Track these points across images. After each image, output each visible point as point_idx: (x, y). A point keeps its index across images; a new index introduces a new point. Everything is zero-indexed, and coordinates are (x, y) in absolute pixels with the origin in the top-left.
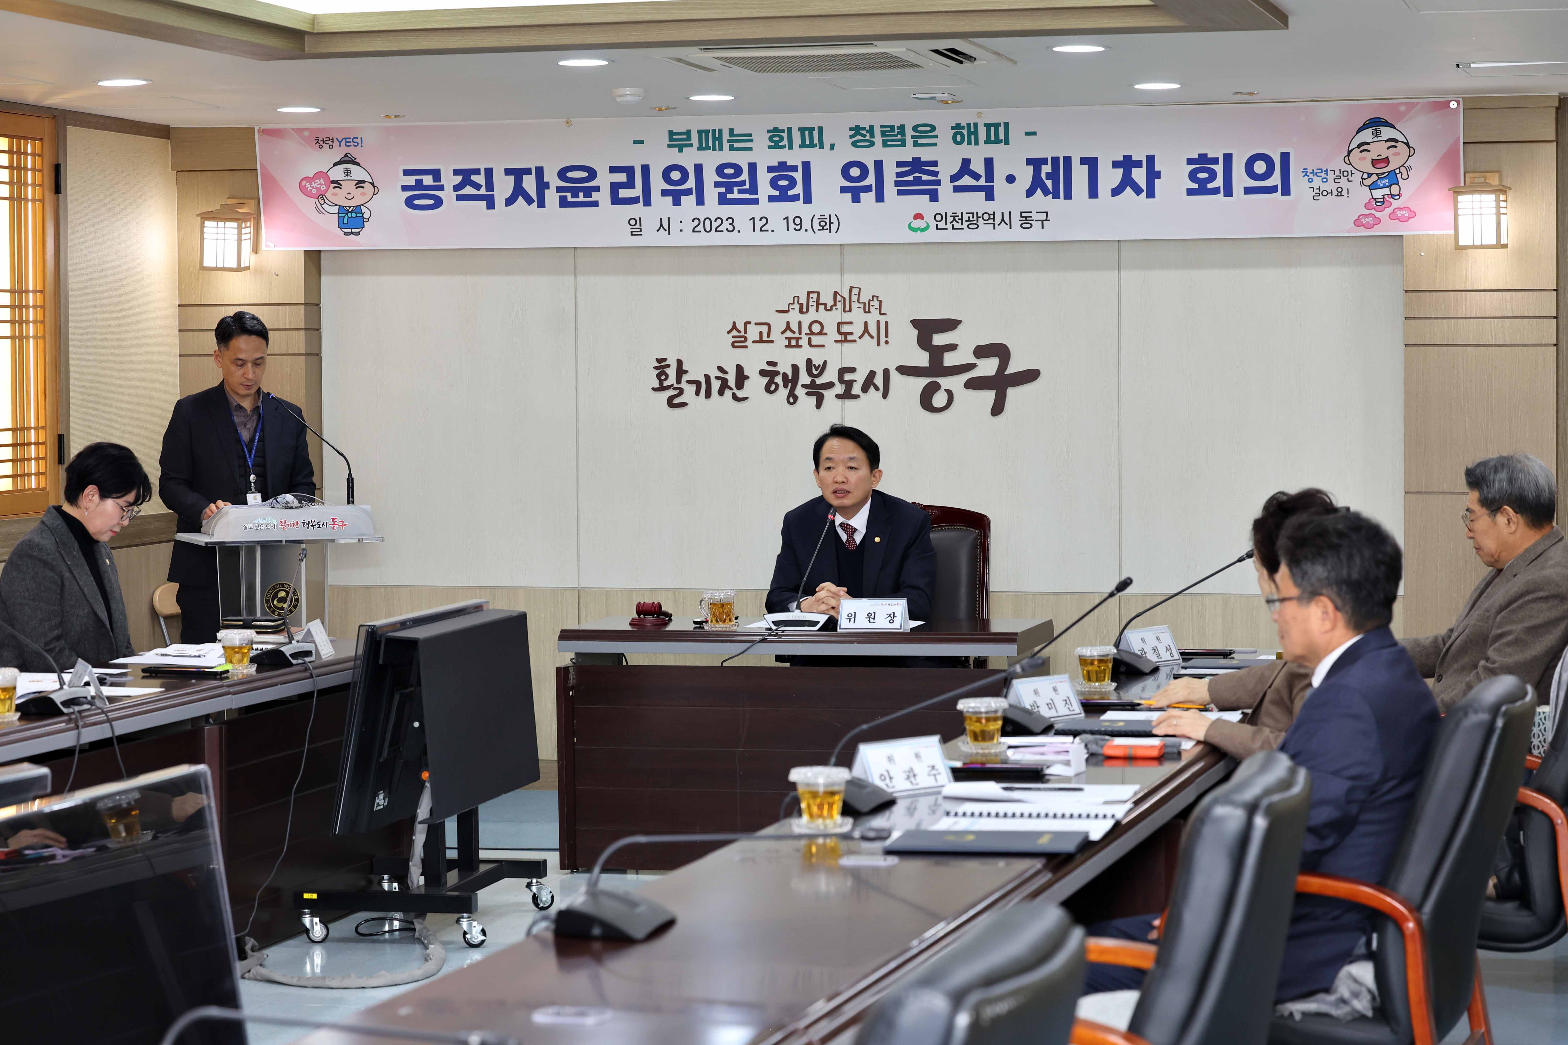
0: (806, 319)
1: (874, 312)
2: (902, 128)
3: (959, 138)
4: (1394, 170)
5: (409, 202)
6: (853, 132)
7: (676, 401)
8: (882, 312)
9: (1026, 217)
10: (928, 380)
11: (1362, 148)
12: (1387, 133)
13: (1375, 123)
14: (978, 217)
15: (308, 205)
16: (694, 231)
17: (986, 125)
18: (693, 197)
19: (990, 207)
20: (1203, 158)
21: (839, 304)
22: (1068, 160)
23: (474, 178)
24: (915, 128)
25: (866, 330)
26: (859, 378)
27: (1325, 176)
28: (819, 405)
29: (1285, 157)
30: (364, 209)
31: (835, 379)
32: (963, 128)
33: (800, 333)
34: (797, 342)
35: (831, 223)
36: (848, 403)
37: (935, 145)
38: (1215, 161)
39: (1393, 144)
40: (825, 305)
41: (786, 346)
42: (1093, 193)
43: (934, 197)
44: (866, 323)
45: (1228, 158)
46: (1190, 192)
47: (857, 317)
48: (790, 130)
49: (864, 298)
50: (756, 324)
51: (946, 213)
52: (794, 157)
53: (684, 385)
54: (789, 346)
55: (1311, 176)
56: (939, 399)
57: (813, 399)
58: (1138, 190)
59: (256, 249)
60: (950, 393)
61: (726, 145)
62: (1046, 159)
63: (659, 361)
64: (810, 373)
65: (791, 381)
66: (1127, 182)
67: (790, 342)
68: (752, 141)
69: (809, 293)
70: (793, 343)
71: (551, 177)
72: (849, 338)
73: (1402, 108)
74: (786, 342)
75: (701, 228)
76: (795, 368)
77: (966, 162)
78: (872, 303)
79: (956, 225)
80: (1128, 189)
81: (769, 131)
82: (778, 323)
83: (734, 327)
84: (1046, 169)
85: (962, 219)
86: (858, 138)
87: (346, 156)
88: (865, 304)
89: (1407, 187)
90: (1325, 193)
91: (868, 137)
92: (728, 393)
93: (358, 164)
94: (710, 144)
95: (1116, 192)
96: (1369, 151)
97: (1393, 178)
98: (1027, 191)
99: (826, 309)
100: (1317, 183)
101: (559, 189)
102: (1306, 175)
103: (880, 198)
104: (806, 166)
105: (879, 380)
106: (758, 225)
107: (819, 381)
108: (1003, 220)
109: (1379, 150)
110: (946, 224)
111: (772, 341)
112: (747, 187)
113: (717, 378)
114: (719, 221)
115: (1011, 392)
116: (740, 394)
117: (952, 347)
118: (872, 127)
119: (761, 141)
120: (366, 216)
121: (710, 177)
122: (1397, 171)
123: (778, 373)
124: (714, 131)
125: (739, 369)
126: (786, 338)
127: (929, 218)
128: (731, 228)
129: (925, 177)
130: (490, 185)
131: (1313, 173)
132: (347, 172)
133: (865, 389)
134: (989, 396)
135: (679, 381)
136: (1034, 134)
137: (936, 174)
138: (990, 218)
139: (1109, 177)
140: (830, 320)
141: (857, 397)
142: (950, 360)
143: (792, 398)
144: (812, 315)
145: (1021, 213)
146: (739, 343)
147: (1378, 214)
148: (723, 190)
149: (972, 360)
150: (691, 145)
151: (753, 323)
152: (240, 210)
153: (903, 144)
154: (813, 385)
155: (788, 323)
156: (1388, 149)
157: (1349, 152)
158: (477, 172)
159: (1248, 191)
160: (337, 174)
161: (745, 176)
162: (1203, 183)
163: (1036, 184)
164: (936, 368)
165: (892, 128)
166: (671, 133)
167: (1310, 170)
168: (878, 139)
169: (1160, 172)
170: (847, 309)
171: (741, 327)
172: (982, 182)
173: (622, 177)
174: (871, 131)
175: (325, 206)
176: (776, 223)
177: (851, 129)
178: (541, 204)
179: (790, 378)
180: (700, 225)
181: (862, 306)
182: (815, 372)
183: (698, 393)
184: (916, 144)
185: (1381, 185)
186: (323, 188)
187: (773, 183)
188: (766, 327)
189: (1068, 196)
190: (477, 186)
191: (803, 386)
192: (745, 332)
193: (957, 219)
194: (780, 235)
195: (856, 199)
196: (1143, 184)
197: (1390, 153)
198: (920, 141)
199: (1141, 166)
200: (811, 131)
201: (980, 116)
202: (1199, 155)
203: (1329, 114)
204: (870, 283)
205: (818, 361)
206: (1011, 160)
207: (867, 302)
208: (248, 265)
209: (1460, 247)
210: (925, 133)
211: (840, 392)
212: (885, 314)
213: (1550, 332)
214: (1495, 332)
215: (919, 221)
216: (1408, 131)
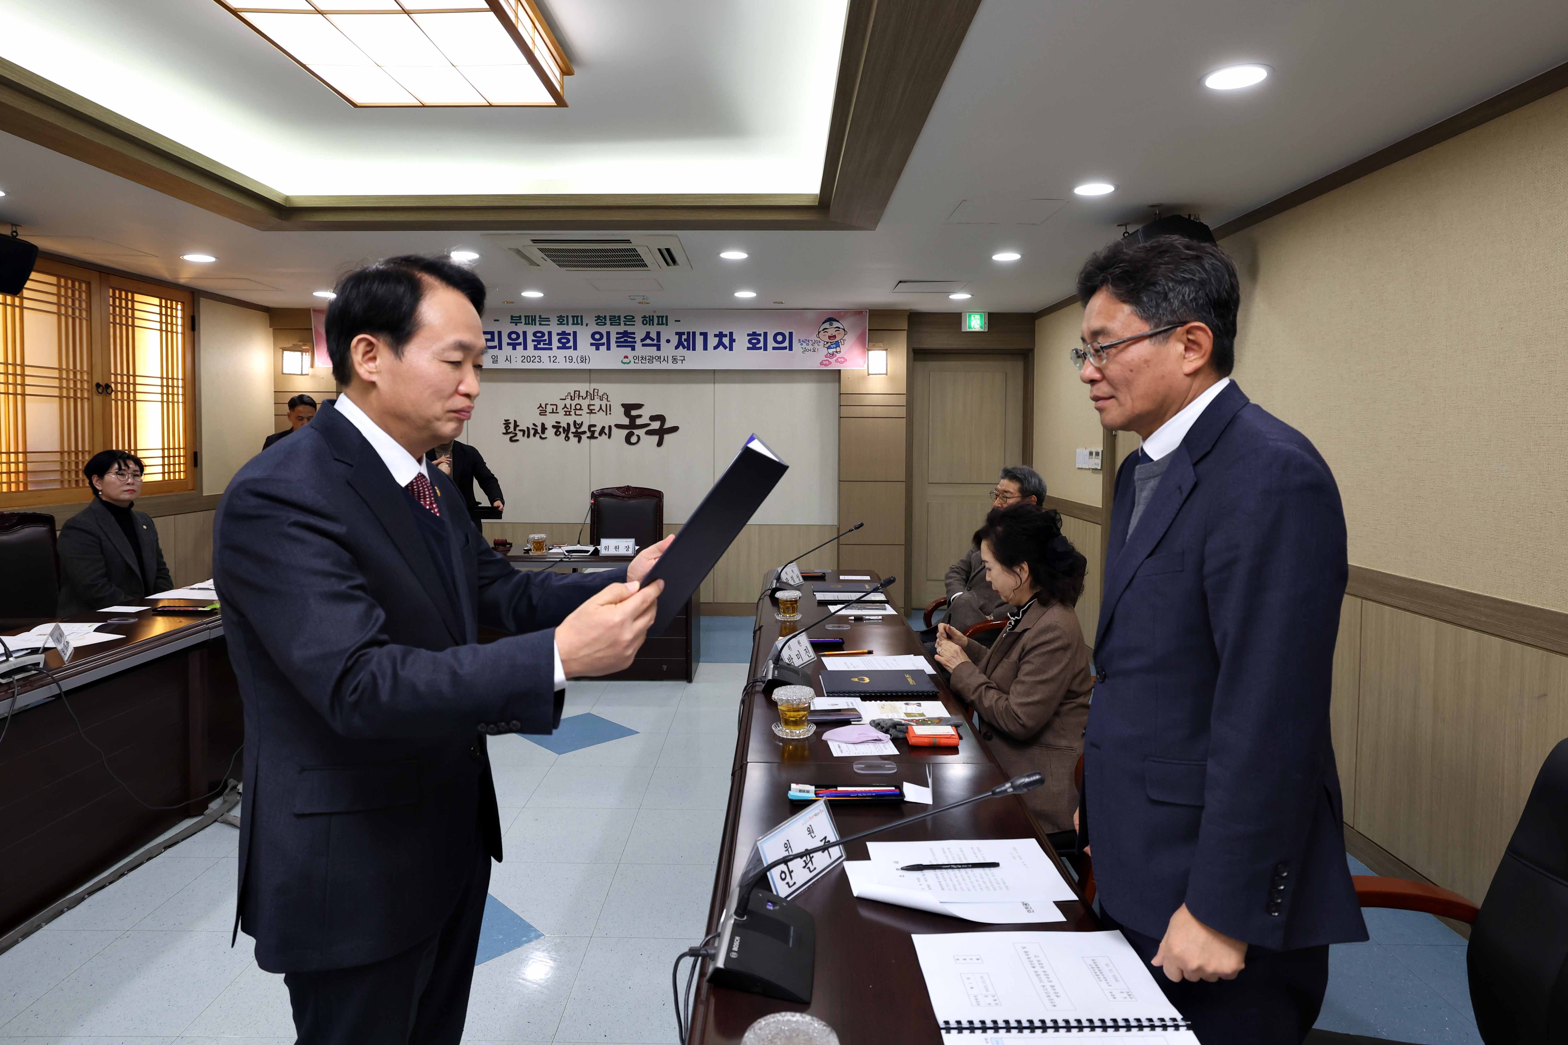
0: (574, 403)
1: (605, 401)
2: (619, 317)
3: (645, 322)
7: (514, 439)
9: (675, 358)
10: (628, 431)
11: (825, 331)
12: (836, 324)
13: (830, 320)
14: (653, 358)
16: (522, 362)
17: (657, 316)
18: (522, 346)
19: (658, 353)
20: (754, 334)
21: (588, 396)
22: (694, 333)
24: (625, 317)
25: (601, 408)
26: (598, 429)
27: (808, 343)
28: (579, 441)
29: (791, 334)
31: (587, 430)
32: (647, 318)
33: (571, 409)
34: (569, 413)
35: (586, 359)
36: (593, 441)
37: (634, 325)
38: (760, 335)
39: (838, 329)
40: (582, 397)
41: (564, 415)
42: (705, 348)
43: (633, 349)
44: (601, 405)
45: (766, 334)
46: (749, 348)
47: (597, 402)
48: (567, 316)
49: (600, 394)
50: (551, 405)
51: (639, 356)
52: (569, 329)
53: (517, 432)
54: (566, 415)
55: (802, 342)
56: (634, 439)
57: (577, 439)
58: (725, 347)
59: (312, 366)
60: (638, 436)
61: (538, 323)
62: (684, 332)
63: (505, 420)
64: (575, 427)
65: (567, 430)
66: (720, 343)
67: (566, 413)
68: (550, 321)
69: (575, 391)
70: (567, 413)
72: (593, 411)
73: (842, 314)
74: (565, 413)
75: (525, 360)
76: (568, 425)
77: (648, 333)
78: (603, 396)
79: (643, 362)
80: (721, 346)
81: (558, 317)
82: (561, 405)
83: (541, 406)
84: (684, 337)
85: (646, 359)
86: (599, 321)
88: (600, 396)
89: (844, 348)
90: (808, 350)
91: (603, 321)
92: (538, 436)
94: (530, 322)
95: (715, 348)
96: (827, 332)
97: (837, 345)
98: (675, 347)
99: (583, 398)
100: (804, 345)
102: (800, 342)
103: (608, 348)
104: (575, 333)
105: (607, 431)
106: (552, 359)
107: (579, 431)
108: (664, 359)
109: (831, 332)
110: (639, 361)
111: (558, 413)
112: (547, 342)
113: (533, 429)
114: (534, 358)
115: (666, 437)
116: (543, 436)
117: (640, 416)
118: (605, 316)
119: (554, 321)
121: (530, 337)
122: (839, 341)
123: (561, 427)
124: (532, 316)
125: (543, 425)
126: (565, 411)
127: (630, 358)
128: (539, 361)
129: (629, 340)
133: (600, 434)
134: (656, 438)
135: (515, 429)
136: (679, 321)
137: (634, 338)
138: (658, 359)
139: (713, 341)
140: (585, 403)
141: (597, 438)
142: (639, 422)
143: (567, 438)
144: (576, 401)
145: (673, 356)
146: (543, 413)
148: (536, 343)
149: (649, 422)
150: (521, 323)
151: (549, 404)
152: (304, 347)
153: (620, 324)
154: (576, 432)
155: (565, 405)
156: (836, 331)
159: (774, 348)
161: (546, 337)
162: (754, 345)
163: (680, 344)
164: (633, 425)
165: (614, 317)
166: (512, 317)
167: (801, 340)
168: (608, 322)
169: (735, 339)
170: (592, 399)
171: (544, 406)
172: (655, 342)
173: (489, 337)
174: (605, 317)
176: (560, 359)
177: (596, 317)
179: (566, 429)
180: (525, 359)
181: (599, 397)
182: (577, 426)
183: (524, 435)
184: (625, 324)
185: (832, 347)
187: (559, 341)
188: (555, 406)
189: (694, 349)
191: (572, 433)
192: (546, 408)
193: (644, 359)
194: (562, 365)
195: (597, 349)
196: (727, 345)
197: (836, 334)
198: (627, 323)
199: (727, 337)
200: (577, 317)
201: (655, 312)
202: (753, 332)
203: (810, 315)
204: (603, 388)
205: (579, 422)
206: (668, 333)
207: (601, 396)
208: (307, 373)
209: (869, 374)
210: (630, 319)
211: (589, 436)
212: (609, 401)
213: (903, 412)
214: (879, 412)
215: (626, 359)
216: (845, 324)
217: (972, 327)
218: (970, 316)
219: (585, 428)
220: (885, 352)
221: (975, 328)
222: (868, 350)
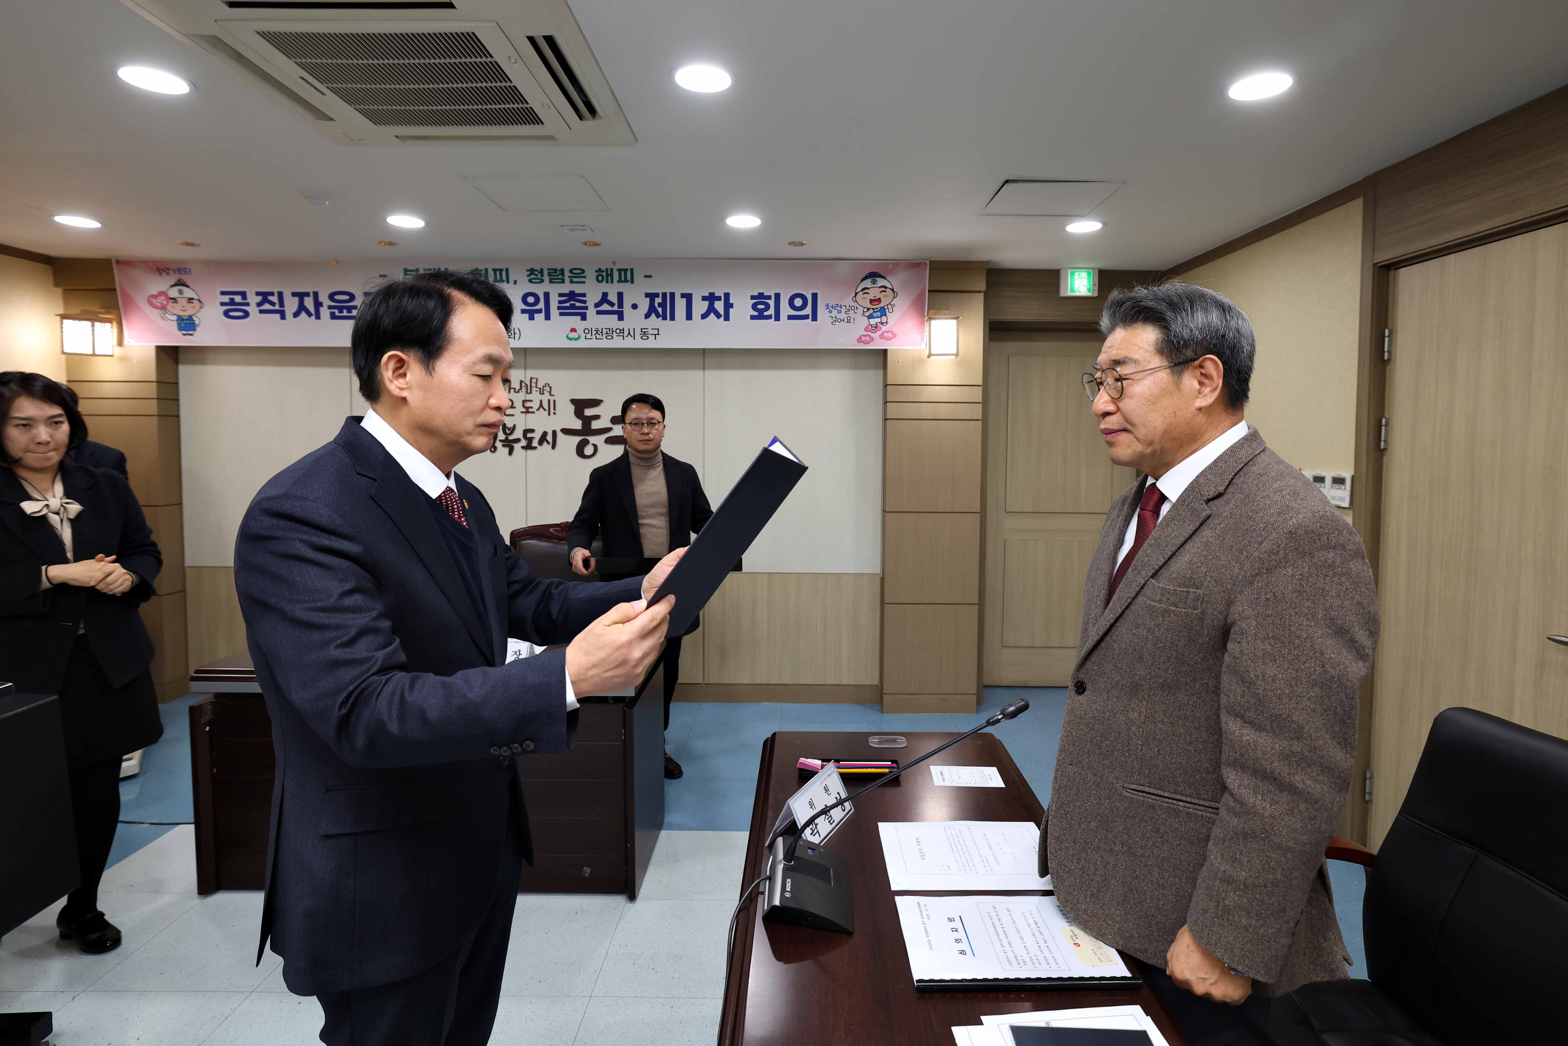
1: (547, 394)
2: (562, 270)
3: (600, 278)
4: (884, 307)
5: (226, 314)
6: (529, 273)
8: (552, 394)
9: (645, 332)
10: (581, 438)
11: (864, 291)
12: (881, 282)
13: (873, 276)
14: (613, 331)
15: (155, 314)
17: (618, 270)
19: (621, 325)
20: (761, 296)
21: (524, 389)
22: (672, 295)
23: (270, 298)
24: (571, 271)
25: (541, 406)
26: (537, 436)
27: (840, 309)
28: (510, 453)
29: (815, 296)
30: (194, 318)
31: (521, 437)
32: (603, 271)
36: (530, 452)
37: (584, 282)
38: (769, 297)
39: (884, 289)
40: (515, 389)
42: (689, 317)
43: (584, 317)
44: (541, 401)
45: (777, 296)
46: (753, 317)
47: (535, 397)
48: (486, 270)
49: (540, 385)
51: (592, 329)
55: (831, 309)
56: (589, 450)
57: (507, 450)
58: (718, 316)
59: (120, 343)
60: (595, 446)
62: (658, 294)
64: (505, 433)
66: (711, 310)
71: (324, 299)
72: (530, 410)
73: (891, 266)
77: (605, 295)
78: (545, 388)
79: (598, 336)
80: (712, 314)
84: (658, 300)
85: (602, 333)
86: (533, 276)
87: (179, 281)
88: (540, 389)
89: (892, 318)
90: (839, 320)
91: (539, 276)
93: (187, 286)
95: (704, 316)
96: (868, 293)
97: (883, 312)
98: (645, 315)
100: (835, 313)
101: (330, 307)
102: (828, 308)
103: (548, 317)
105: (550, 438)
107: (511, 438)
108: (629, 333)
109: (874, 293)
110: (592, 336)
117: (597, 417)
118: (542, 270)
120: (197, 322)
122: (886, 307)
127: (580, 331)
129: (578, 304)
130: (282, 304)
131: (832, 307)
132: (181, 292)
133: (541, 443)
136: (650, 276)
138: (620, 332)
139: (700, 307)
141: (535, 448)
142: (595, 425)
145: (642, 329)
147: (872, 335)
149: (610, 425)
153: (563, 282)
154: (507, 440)
156: (881, 292)
157: (856, 294)
158: (272, 294)
159: (790, 317)
160: (174, 293)
162: (761, 312)
163: (652, 310)
164: (587, 430)
165: (555, 270)
167: (830, 305)
168: (546, 278)
169: (732, 304)
170: (529, 392)
172: (616, 308)
174: (541, 272)
175: (167, 315)
177: (528, 270)
178: (318, 317)
181: (538, 390)
182: (508, 432)
184: (571, 282)
185: (876, 316)
186: (165, 302)
189: (673, 318)
190: (273, 304)
191: (500, 440)
193: (599, 332)
195: (532, 318)
196: (722, 311)
197: (881, 296)
198: (575, 280)
199: (720, 300)
200: (501, 270)
201: (614, 263)
202: (759, 293)
203: (843, 269)
204: (544, 376)
205: (510, 425)
206: (635, 294)
207: (542, 388)
208: (111, 354)
209: (929, 357)
210: (578, 274)
211: (524, 445)
212: (553, 395)
213: (977, 412)
214: (944, 411)
215: (574, 333)
216: (894, 281)
217: (1076, 290)
218: (1072, 274)
219: (518, 434)
220: (955, 322)
221: (1080, 292)
222: (930, 319)
